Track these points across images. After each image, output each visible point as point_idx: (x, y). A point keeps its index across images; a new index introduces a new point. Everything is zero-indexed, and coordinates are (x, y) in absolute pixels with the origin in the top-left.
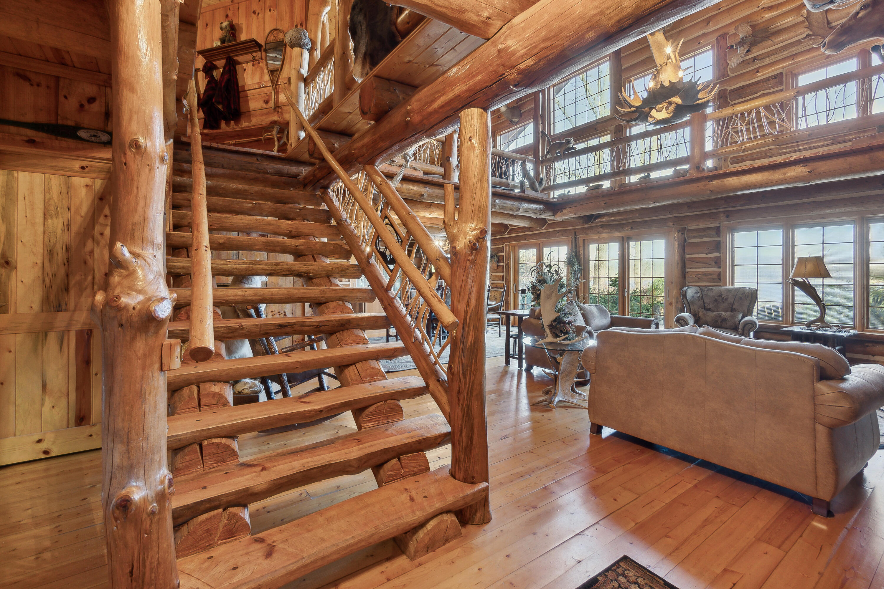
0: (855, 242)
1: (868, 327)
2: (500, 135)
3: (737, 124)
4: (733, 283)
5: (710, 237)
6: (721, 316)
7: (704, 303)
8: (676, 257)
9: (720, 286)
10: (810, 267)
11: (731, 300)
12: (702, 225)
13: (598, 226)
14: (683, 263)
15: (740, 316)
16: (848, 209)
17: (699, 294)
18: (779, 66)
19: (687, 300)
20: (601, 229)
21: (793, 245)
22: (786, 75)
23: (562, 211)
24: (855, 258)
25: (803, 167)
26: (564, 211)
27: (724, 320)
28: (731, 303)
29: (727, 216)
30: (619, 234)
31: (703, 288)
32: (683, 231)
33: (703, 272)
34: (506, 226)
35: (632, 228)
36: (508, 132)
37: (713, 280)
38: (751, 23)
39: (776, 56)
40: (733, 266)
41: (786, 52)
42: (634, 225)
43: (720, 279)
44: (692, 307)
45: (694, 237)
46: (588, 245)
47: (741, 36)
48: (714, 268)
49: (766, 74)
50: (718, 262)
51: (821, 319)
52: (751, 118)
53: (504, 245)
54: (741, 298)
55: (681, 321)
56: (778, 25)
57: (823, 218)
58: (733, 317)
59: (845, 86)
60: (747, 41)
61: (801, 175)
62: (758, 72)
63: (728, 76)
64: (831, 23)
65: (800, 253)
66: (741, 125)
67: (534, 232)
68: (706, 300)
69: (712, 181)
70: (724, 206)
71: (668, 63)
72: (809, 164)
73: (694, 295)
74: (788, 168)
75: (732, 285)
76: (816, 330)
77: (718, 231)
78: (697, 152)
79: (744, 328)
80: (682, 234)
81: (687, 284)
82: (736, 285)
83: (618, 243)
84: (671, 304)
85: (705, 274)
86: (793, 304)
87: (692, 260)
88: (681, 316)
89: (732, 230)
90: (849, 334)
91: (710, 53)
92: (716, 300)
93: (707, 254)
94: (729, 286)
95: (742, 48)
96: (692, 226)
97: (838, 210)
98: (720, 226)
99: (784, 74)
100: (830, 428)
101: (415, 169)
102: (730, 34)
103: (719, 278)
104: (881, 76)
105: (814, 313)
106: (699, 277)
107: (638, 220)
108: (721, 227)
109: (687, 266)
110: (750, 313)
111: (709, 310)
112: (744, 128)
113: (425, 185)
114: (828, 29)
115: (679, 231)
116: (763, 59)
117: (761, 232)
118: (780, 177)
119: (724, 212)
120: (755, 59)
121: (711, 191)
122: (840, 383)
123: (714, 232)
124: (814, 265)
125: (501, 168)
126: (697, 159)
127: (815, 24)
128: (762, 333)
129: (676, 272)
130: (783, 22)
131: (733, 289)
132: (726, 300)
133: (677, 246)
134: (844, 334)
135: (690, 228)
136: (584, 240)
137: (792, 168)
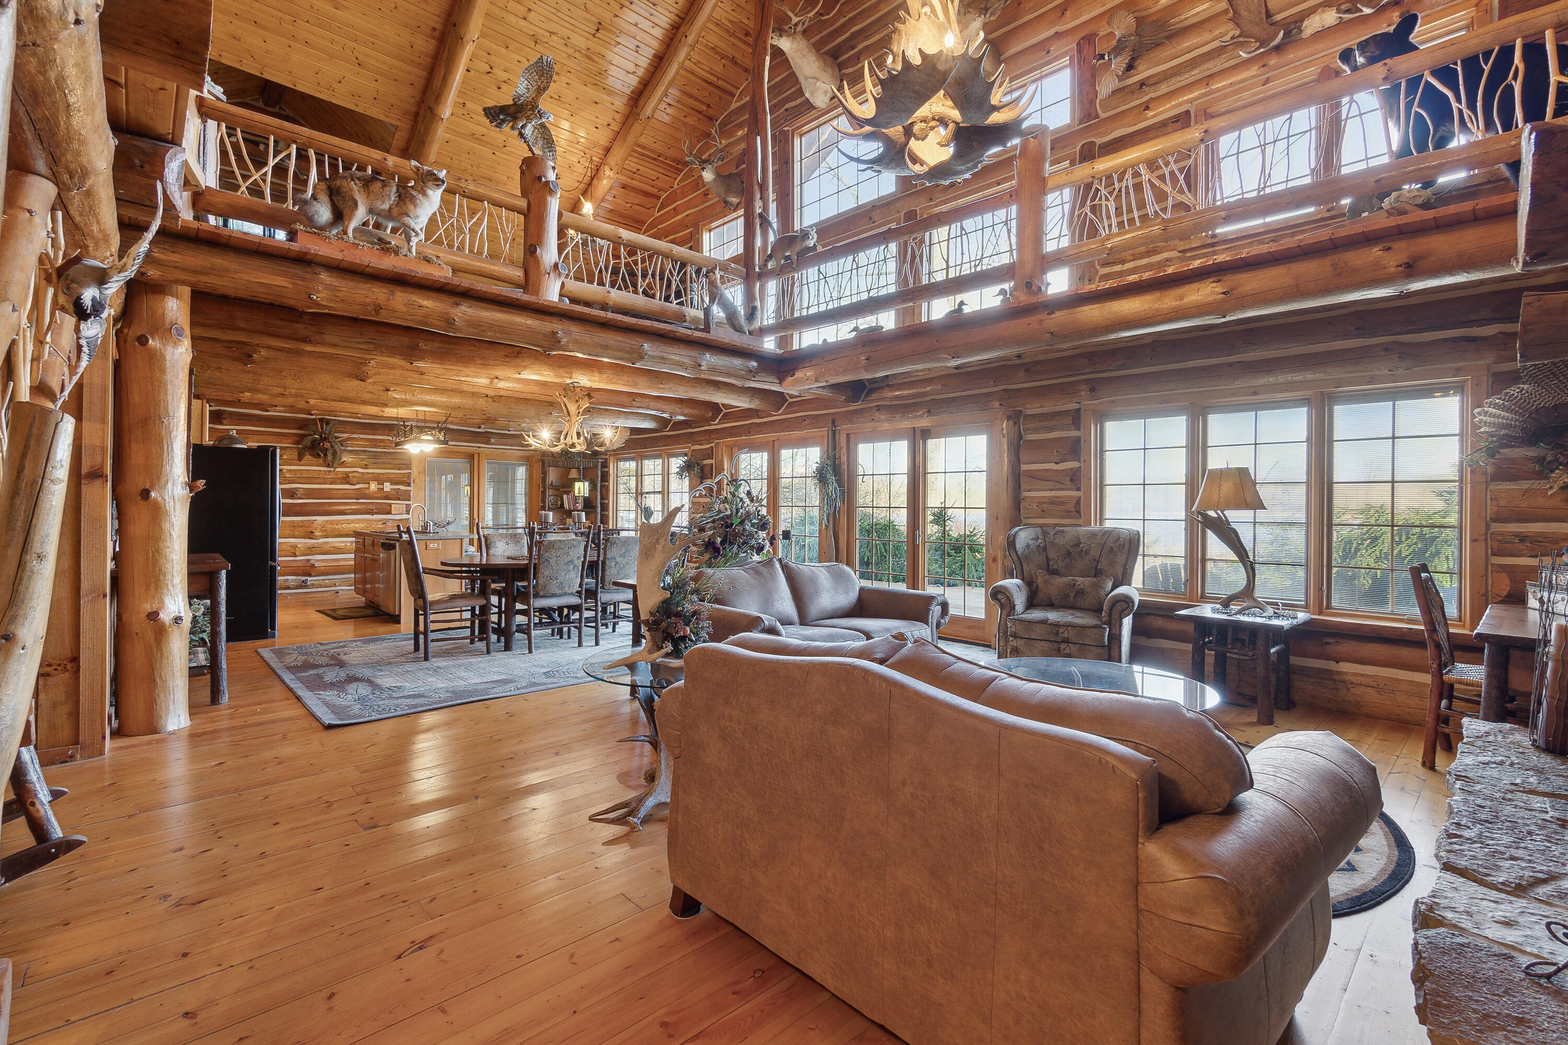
0: (1309, 440)
1: (1329, 606)
2: (710, 231)
3: (1100, 199)
4: (1102, 520)
5: (1062, 429)
6: (1074, 585)
7: (1048, 559)
8: (1005, 469)
9: (1080, 525)
10: (1227, 487)
11: (1094, 553)
12: (1049, 407)
13: (871, 408)
14: (1017, 479)
15: (1110, 585)
16: (1298, 377)
17: (1040, 541)
18: (1185, 98)
19: (1016, 553)
20: (877, 414)
21: (1205, 447)
22: (1196, 116)
23: (793, 375)
24: (1309, 473)
25: (1214, 284)
26: (799, 374)
27: (1081, 592)
28: (1094, 560)
29: (1092, 390)
30: (906, 424)
31: (1048, 530)
32: (1015, 417)
33: (1049, 498)
34: (715, 408)
35: (929, 412)
36: (723, 224)
37: (1067, 514)
38: (1137, 14)
39: (1179, 78)
40: (1102, 486)
41: (1196, 71)
42: (932, 406)
43: (1079, 512)
44: (1025, 567)
45: (1036, 430)
46: (856, 445)
47: (1118, 34)
48: (1070, 489)
49: (1161, 112)
50: (1075, 479)
51: (1248, 591)
52: (1124, 184)
53: (713, 445)
54: (1111, 549)
55: (999, 596)
56: (1183, 17)
57: (1255, 393)
58: (1097, 586)
59: (1291, 118)
60: (1127, 44)
61: (1211, 299)
62: (1147, 108)
63: (1097, 116)
64: (1274, 15)
65: (1216, 461)
66: (1107, 199)
67: (765, 420)
68: (1052, 554)
69: (1053, 313)
70: (1088, 370)
71: (923, 15)
72: (1225, 278)
73: (1030, 542)
74: (1187, 286)
75: (1101, 524)
76: (1239, 612)
77: (1076, 418)
78: (1029, 256)
79: (1111, 609)
80: (1015, 423)
81: (1024, 521)
82: (1108, 524)
83: (906, 442)
84: (995, 560)
85: (1053, 501)
86: (1204, 560)
87: (1032, 475)
88: (1001, 586)
89: (1101, 417)
90: (1295, 622)
91: (1067, 72)
92: (1069, 554)
93: (1056, 463)
94: (1094, 527)
95: (1119, 59)
96: (1033, 408)
97: (1281, 378)
98: (1079, 409)
99: (1193, 115)
100: (1178, 988)
101: (427, 260)
102: (1101, 34)
103: (1077, 510)
104: (1355, 97)
105: (1237, 578)
106: (1045, 507)
107: (941, 397)
108: (1082, 410)
109: (1023, 486)
110: (1125, 579)
111: (1056, 572)
112: (1112, 206)
113: (457, 299)
114: (1266, 25)
115: (1009, 418)
116: (1157, 83)
117: (1151, 422)
118: (1175, 304)
119: (1087, 381)
120: (1142, 84)
121: (1052, 333)
122: (1214, 832)
123: (1069, 420)
124: (1235, 484)
125: (669, 282)
126: (1029, 267)
127: (1245, 14)
128: (1149, 618)
129: (1005, 499)
130: (1191, 13)
131: (1100, 531)
132: (1087, 553)
133: (1005, 443)
134: (1285, 623)
135: (1029, 412)
136: (848, 435)
137: (1195, 286)
